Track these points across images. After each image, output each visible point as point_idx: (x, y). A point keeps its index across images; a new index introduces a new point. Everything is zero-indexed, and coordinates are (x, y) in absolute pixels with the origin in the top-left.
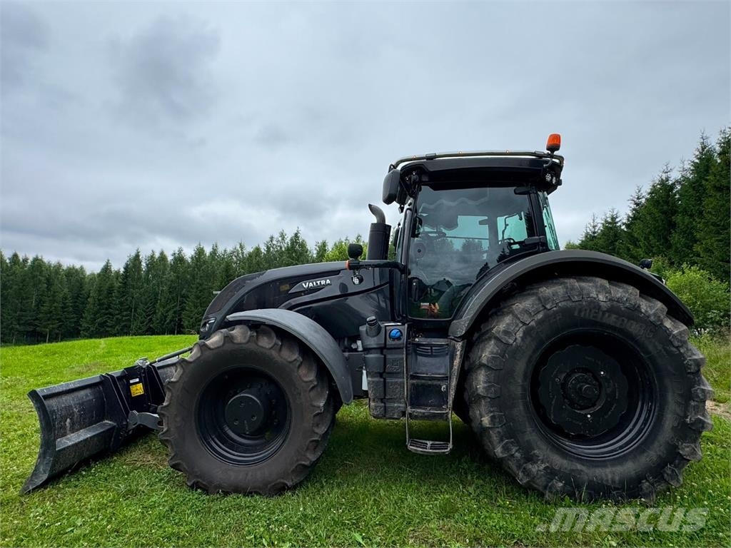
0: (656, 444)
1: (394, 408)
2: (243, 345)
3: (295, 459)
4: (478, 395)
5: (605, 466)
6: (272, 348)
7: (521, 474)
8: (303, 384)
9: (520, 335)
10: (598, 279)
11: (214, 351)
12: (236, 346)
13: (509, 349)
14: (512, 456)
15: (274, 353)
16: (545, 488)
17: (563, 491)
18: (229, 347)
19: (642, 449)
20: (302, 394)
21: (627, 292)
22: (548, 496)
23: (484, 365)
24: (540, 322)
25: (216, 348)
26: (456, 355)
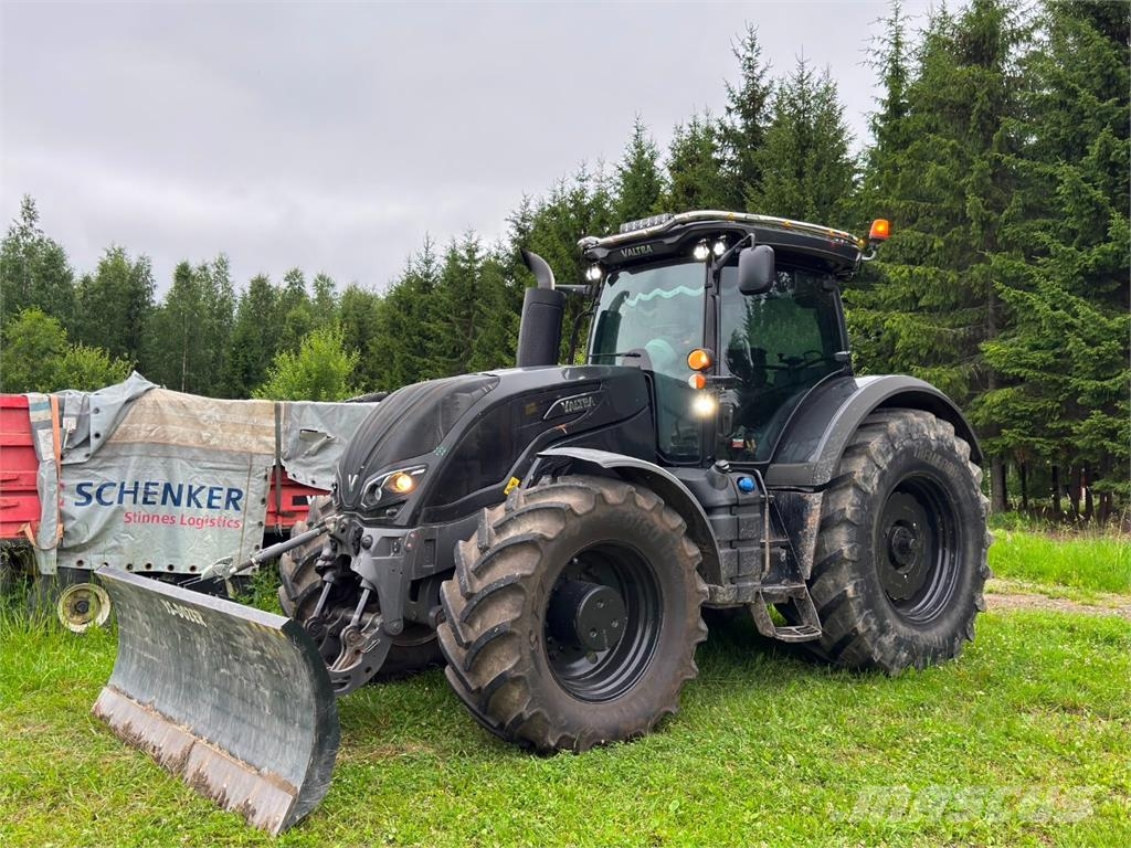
0: (961, 597)
1: (749, 588)
2: (619, 508)
3: (679, 673)
4: (843, 558)
5: (930, 629)
6: (653, 510)
7: (876, 650)
8: (688, 562)
9: (876, 481)
10: (927, 414)
11: (584, 519)
12: (611, 510)
13: (868, 498)
14: (870, 630)
15: (655, 517)
16: (892, 662)
17: (909, 662)
18: (601, 512)
19: (951, 606)
20: (687, 576)
21: (945, 429)
22: (895, 671)
23: (847, 522)
24: (890, 465)
25: (584, 514)
26: (811, 510)
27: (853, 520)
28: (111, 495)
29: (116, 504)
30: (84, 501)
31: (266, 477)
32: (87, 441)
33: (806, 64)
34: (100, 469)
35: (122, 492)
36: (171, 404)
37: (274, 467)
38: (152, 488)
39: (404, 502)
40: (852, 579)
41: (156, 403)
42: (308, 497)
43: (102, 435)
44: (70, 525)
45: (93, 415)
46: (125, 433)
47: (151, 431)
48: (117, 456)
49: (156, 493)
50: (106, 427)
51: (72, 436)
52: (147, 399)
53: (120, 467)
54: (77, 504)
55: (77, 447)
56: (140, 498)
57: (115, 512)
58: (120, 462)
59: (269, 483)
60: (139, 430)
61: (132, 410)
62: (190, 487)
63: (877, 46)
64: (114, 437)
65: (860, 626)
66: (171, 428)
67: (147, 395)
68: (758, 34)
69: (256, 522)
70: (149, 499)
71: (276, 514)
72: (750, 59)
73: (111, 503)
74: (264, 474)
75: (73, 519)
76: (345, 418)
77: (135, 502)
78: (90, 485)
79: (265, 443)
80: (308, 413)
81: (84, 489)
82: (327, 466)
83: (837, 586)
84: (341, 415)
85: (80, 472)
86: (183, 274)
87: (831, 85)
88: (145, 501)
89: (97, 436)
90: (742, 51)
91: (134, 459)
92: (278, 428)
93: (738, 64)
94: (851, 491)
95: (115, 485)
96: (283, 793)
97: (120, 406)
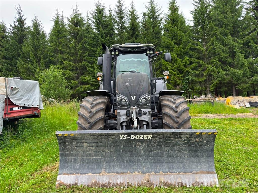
31: (4, 102)
33: (37, 17)
37: (6, 99)
39: (149, 102)
42: (13, 108)
59: (5, 104)
69: (2, 117)
71: (5, 114)
72: (20, 12)
74: (3, 101)
76: (21, 84)
79: (3, 91)
80: (12, 81)
82: (18, 98)
84: (20, 83)
92: (6, 86)
93: (16, 12)
96: (211, 175)
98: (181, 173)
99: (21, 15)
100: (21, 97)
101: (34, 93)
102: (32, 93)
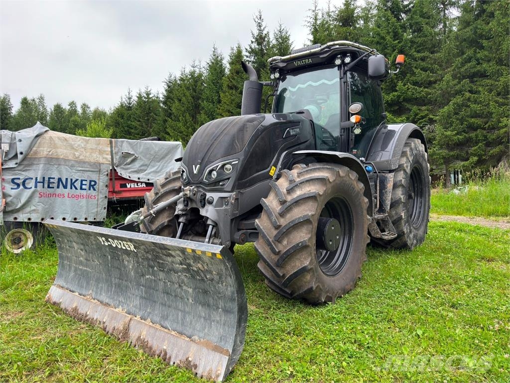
0: (425, 216)
2: (344, 179)
4: (401, 201)
5: (419, 230)
7: (409, 240)
9: (409, 167)
10: (420, 140)
12: (341, 180)
13: (408, 176)
14: (407, 232)
16: (412, 245)
17: (416, 244)
18: (337, 181)
19: (423, 220)
21: (423, 147)
22: (412, 248)
24: (412, 161)
25: (332, 182)
26: (389, 181)
27: (404, 185)
28: (31, 184)
29: (33, 188)
30: (16, 187)
31: (107, 175)
32: (16, 156)
33: (282, 26)
34: (24, 171)
35: (36, 182)
36: (59, 138)
37: (111, 170)
38: (52, 180)
39: (229, 179)
40: (403, 210)
41: (51, 137)
42: (127, 184)
43: (24, 153)
44: (9, 199)
45: (18, 143)
46: (36, 153)
47: (50, 152)
48: (32, 164)
49: (54, 183)
50: (26, 149)
51: (7, 153)
52: (46, 135)
53: (34, 170)
54: (12, 189)
55: (10, 159)
56: (46, 185)
57: (34, 193)
58: (34, 167)
59: (109, 177)
60: (43, 151)
61: (39, 141)
62: (71, 180)
63: (308, 19)
64: (30, 154)
65: (405, 230)
66: (59, 150)
67: (46, 133)
68: (262, 14)
69: (104, 196)
70: (51, 186)
71: (113, 192)
72: (259, 23)
73: (31, 188)
74: (106, 173)
75: (10, 196)
76: (142, 147)
77: (43, 187)
78: (19, 179)
79: (106, 158)
80: (125, 144)
81: (16, 181)
82: (135, 170)
83: (396, 214)
84: (140, 146)
85: (12, 172)
86: (25, 102)
87: (287, 36)
88: (49, 187)
89: (21, 153)
90: (257, 20)
91: (41, 166)
92: (112, 151)
93: (255, 24)
94: (402, 172)
95: (32, 179)
97: (33, 138)
98: (173, 333)
99: (262, 28)
100: (142, 168)
101: (170, 162)
102: (167, 161)
